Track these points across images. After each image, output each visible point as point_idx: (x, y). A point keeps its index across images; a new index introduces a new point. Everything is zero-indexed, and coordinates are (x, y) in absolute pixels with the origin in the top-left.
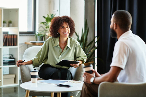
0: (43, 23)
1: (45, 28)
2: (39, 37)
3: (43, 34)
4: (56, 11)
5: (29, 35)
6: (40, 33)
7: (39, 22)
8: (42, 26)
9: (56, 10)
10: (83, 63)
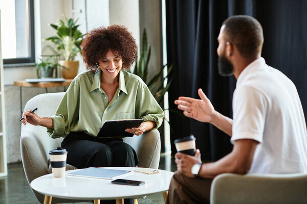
0: (52, 39)
1: (56, 49)
2: (45, 70)
3: (52, 62)
4: (79, 11)
5: (21, 66)
6: (45, 61)
7: (42, 38)
8: (49, 46)
9: (77, 11)
10: (155, 126)
